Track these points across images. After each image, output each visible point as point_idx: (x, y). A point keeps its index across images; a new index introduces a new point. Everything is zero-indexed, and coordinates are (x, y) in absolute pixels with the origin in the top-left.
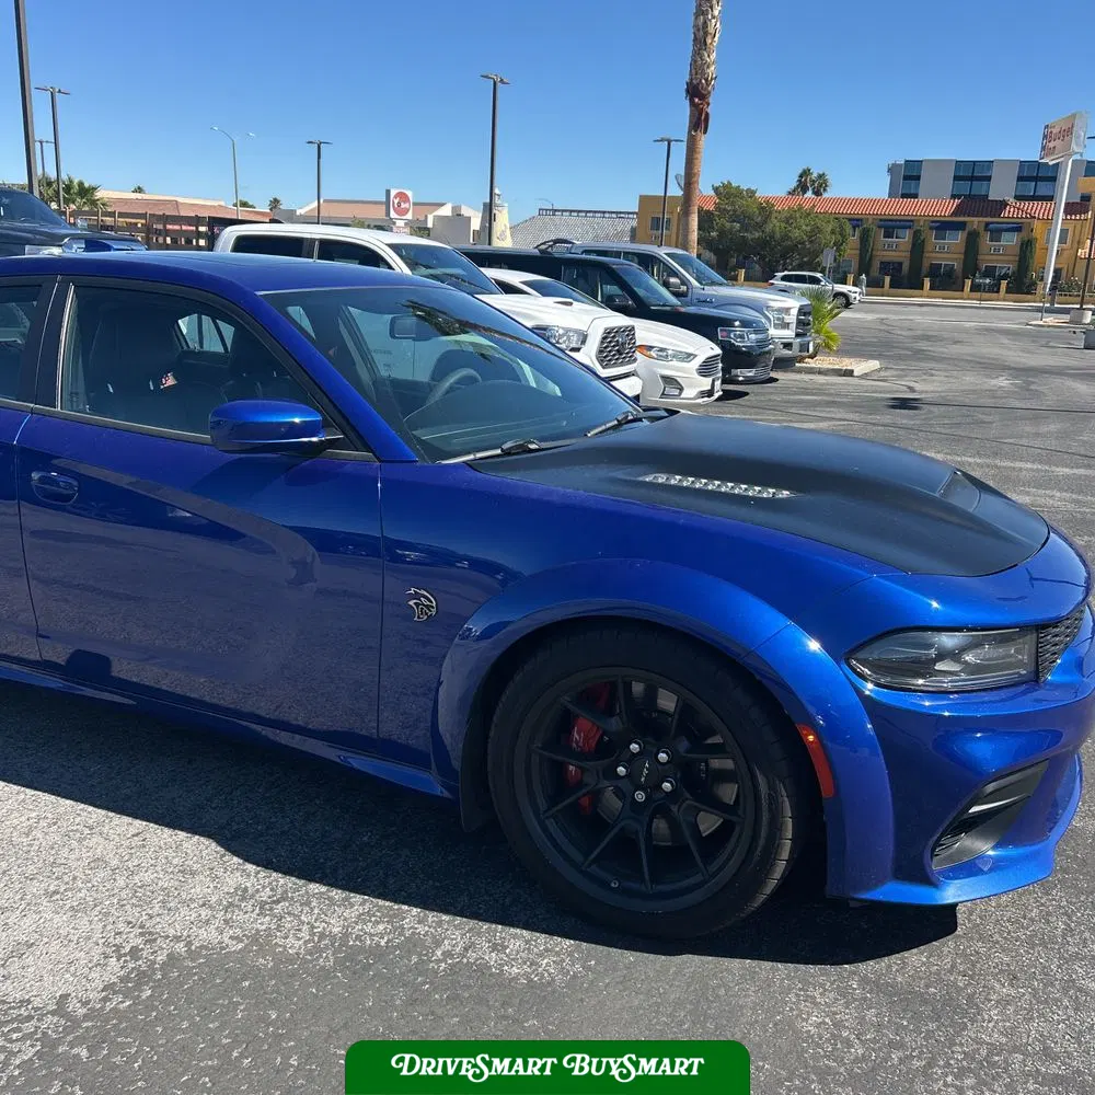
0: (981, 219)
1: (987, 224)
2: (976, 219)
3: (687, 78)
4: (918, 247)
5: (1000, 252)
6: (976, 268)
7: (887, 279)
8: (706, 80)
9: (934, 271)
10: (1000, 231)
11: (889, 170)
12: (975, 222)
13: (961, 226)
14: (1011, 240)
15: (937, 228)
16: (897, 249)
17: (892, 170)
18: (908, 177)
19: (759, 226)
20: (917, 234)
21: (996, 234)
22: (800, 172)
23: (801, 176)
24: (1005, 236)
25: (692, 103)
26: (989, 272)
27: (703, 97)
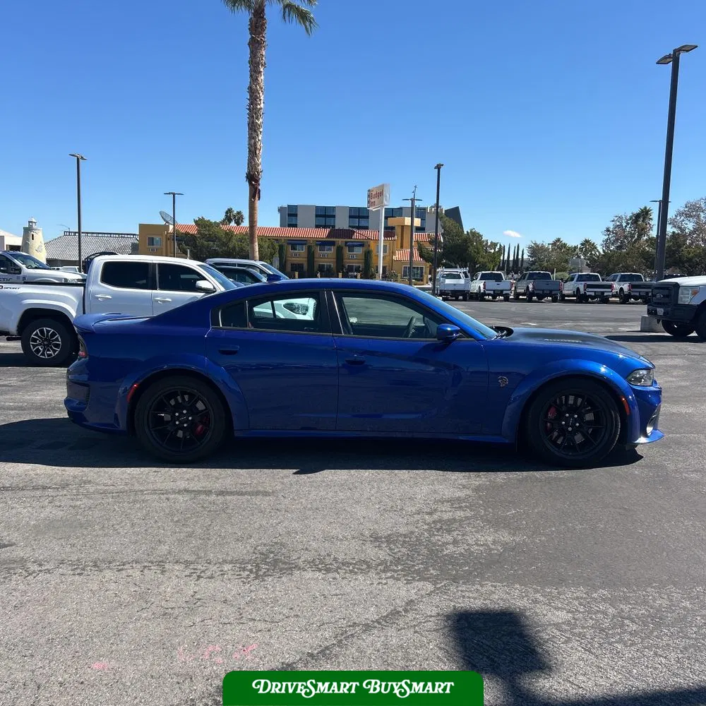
0: (344, 240)
1: (346, 242)
2: (340, 240)
3: (246, 171)
4: (311, 256)
5: (354, 257)
6: (343, 266)
7: (297, 274)
8: (258, 172)
9: (321, 268)
10: (354, 246)
11: (279, 210)
12: (340, 241)
13: (333, 243)
14: (359, 251)
15: (320, 245)
16: (299, 256)
17: (281, 210)
18: (290, 215)
19: (224, 244)
20: (309, 248)
21: (351, 248)
22: (226, 210)
23: (227, 213)
24: (356, 249)
25: (250, 184)
26: (351, 269)
27: (257, 181)
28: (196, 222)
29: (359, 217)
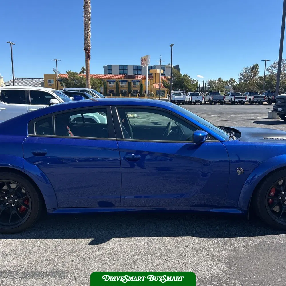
0: (131, 79)
1: (132, 81)
2: (130, 79)
3: (84, 46)
4: (117, 86)
5: (136, 87)
6: (131, 91)
7: (111, 94)
8: (89, 47)
9: (122, 92)
10: (135, 82)
12: (129, 80)
13: (126, 81)
14: (137, 84)
15: (121, 82)
16: (112, 87)
17: (104, 67)
18: (108, 69)
20: (117, 83)
21: (134, 83)
22: (82, 68)
23: (82, 69)
24: (136, 83)
25: (86, 52)
26: (134, 92)
27: (89, 51)
28: (67, 72)
29: (137, 70)
